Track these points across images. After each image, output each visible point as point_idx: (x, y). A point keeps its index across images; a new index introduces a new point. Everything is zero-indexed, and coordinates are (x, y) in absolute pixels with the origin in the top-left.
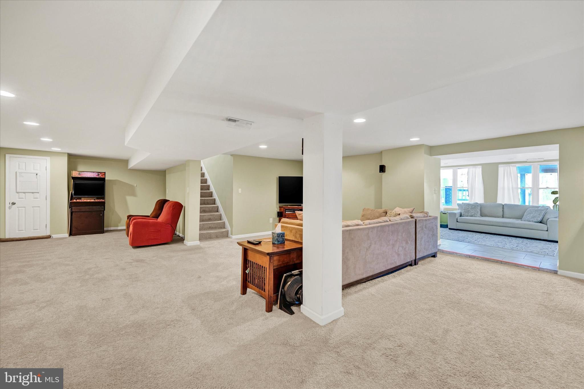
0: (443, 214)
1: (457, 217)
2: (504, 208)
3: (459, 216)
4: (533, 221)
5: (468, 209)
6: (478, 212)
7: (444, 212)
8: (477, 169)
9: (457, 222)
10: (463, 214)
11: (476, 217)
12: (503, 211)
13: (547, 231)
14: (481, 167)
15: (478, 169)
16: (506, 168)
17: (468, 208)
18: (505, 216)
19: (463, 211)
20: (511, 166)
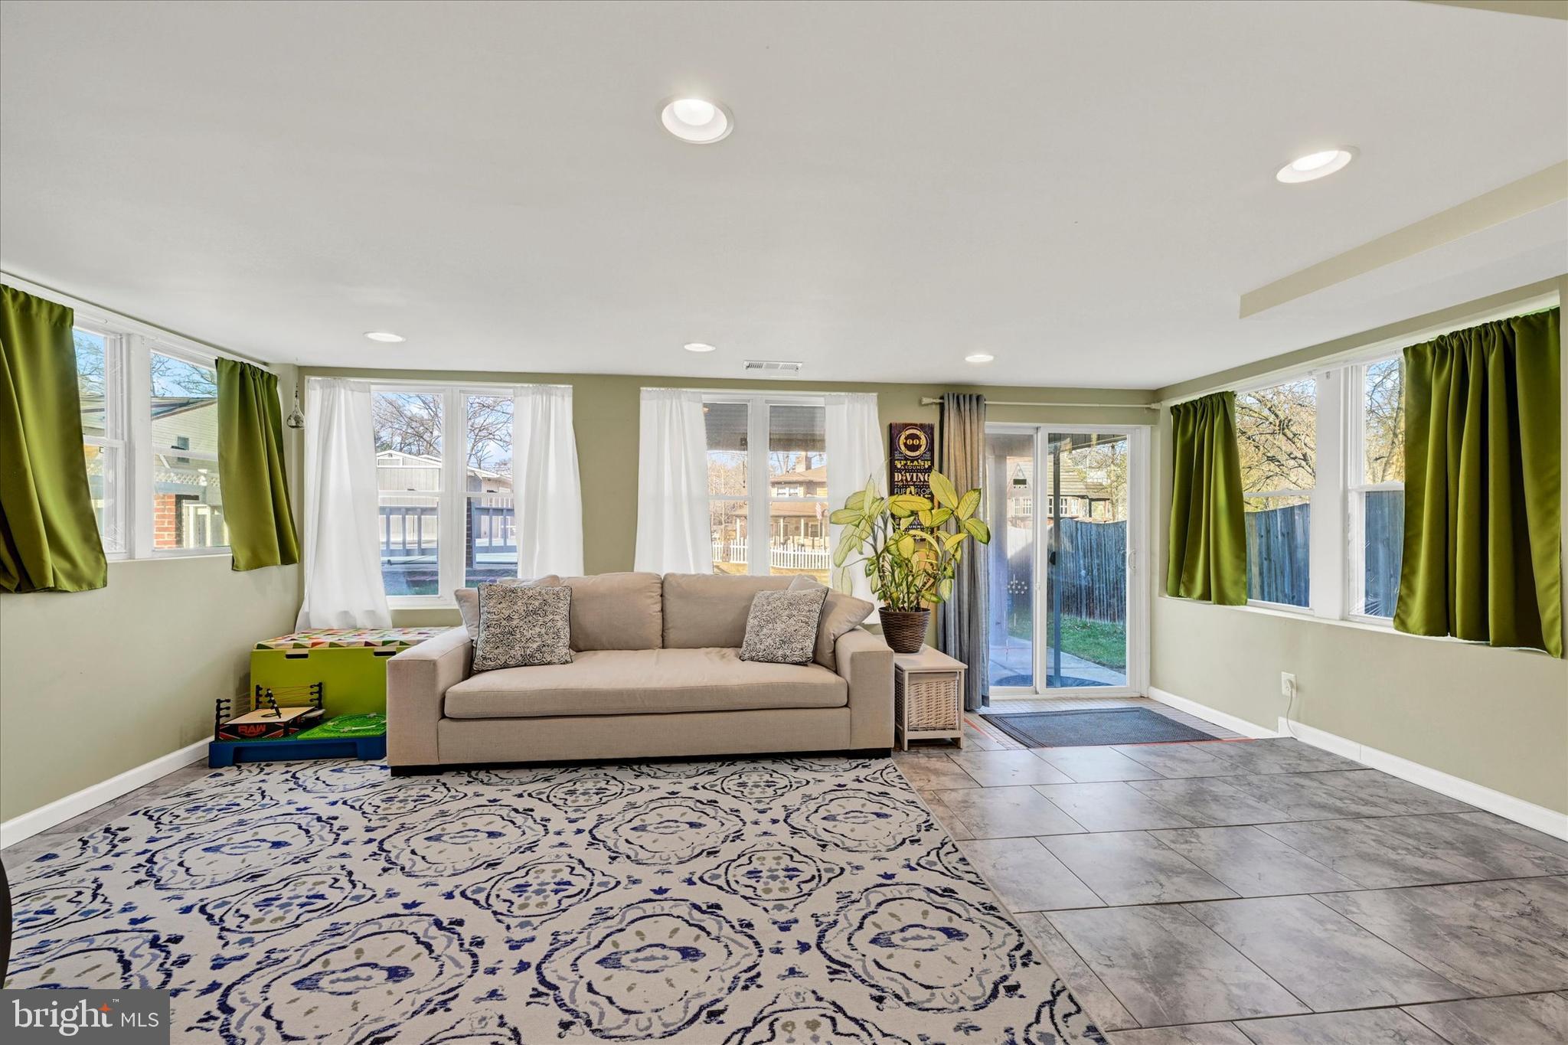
0: (377, 654)
1: (441, 687)
2: (666, 595)
3: (459, 669)
4: (789, 660)
5: (509, 618)
6: (557, 634)
7: (385, 643)
8: (553, 398)
9: (443, 716)
10: (479, 653)
11: (549, 663)
12: (662, 610)
13: (846, 706)
14: (571, 391)
15: (559, 400)
16: (668, 402)
17: (507, 613)
18: (673, 636)
19: (483, 635)
20: (682, 396)
